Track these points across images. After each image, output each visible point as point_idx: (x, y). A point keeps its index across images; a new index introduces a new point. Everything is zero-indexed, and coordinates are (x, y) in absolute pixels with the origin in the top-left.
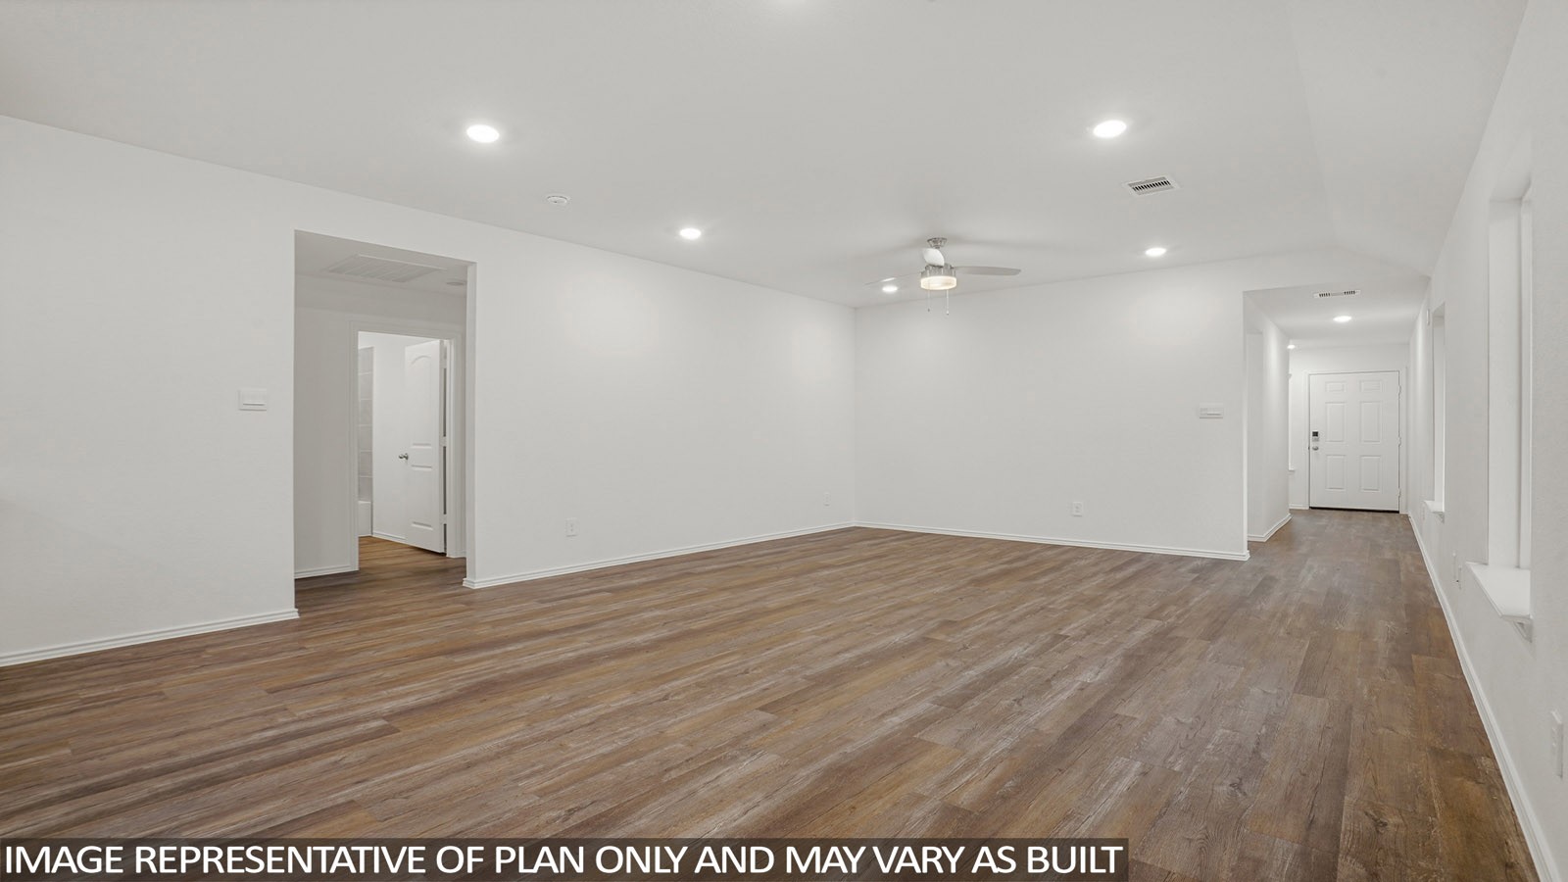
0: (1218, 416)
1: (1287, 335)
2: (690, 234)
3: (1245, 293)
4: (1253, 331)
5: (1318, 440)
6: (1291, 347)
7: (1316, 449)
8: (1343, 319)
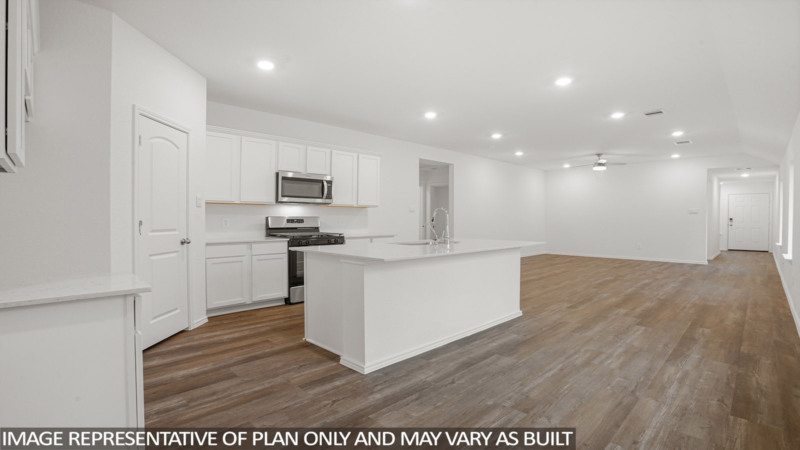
0: (697, 213)
1: (720, 180)
2: (519, 154)
3: (708, 169)
4: (710, 181)
5: (732, 222)
6: (721, 183)
7: (731, 225)
8: (745, 175)
